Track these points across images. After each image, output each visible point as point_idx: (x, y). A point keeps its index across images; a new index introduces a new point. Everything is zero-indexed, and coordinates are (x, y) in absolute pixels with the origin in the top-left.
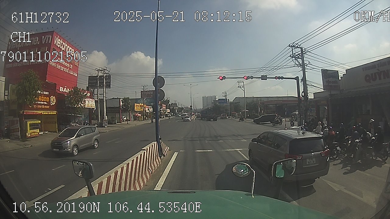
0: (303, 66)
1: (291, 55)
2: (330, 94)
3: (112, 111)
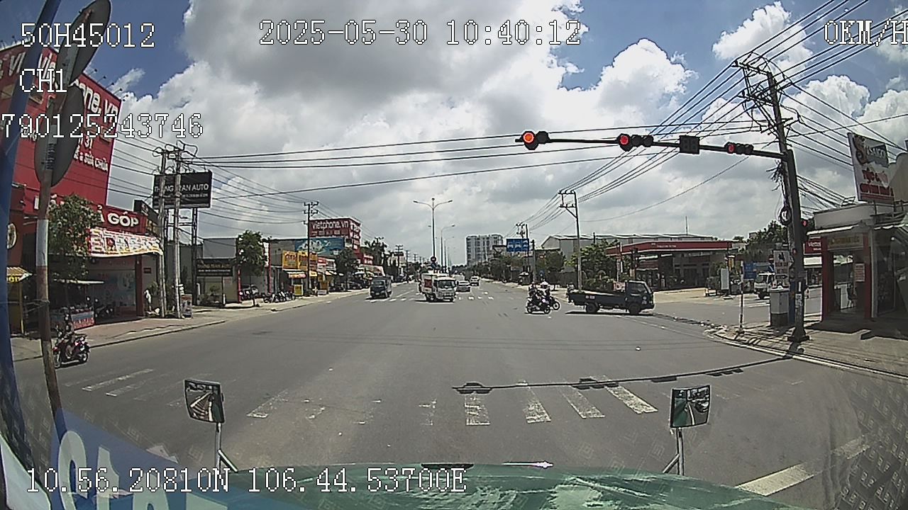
1: (743, 93)
3: (213, 269)
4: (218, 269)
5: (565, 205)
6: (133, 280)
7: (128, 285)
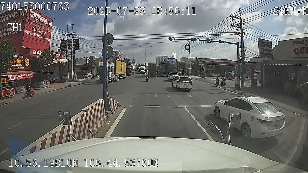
0: (242, 34)
1: (232, 25)
2: (264, 60)
3: (80, 68)
4: (81, 68)
5: (186, 49)
6: (59, 72)
7: (57, 73)
